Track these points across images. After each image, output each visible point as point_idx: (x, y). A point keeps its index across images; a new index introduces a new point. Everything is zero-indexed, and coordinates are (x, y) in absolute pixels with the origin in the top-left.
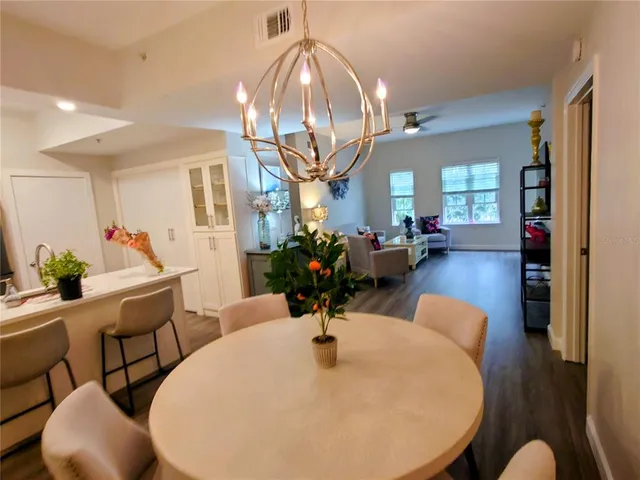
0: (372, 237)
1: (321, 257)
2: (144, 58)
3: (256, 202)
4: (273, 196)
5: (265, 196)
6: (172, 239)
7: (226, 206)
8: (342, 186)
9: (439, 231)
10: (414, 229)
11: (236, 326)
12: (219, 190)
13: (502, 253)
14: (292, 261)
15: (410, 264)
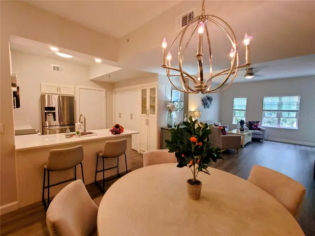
0: (222, 128)
1: (198, 135)
2: (128, 41)
3: (168, 106)
4: (176, 104)
5: (172, 103)
6: (132, 118)
7: (155, 106)
8: (209, 103)
9: (259, 129)
10: (245, 126)
11: (150, 163)
12: (153, 99)
13: (298, 146)
14: (181, 135)
15: (241, 144)
